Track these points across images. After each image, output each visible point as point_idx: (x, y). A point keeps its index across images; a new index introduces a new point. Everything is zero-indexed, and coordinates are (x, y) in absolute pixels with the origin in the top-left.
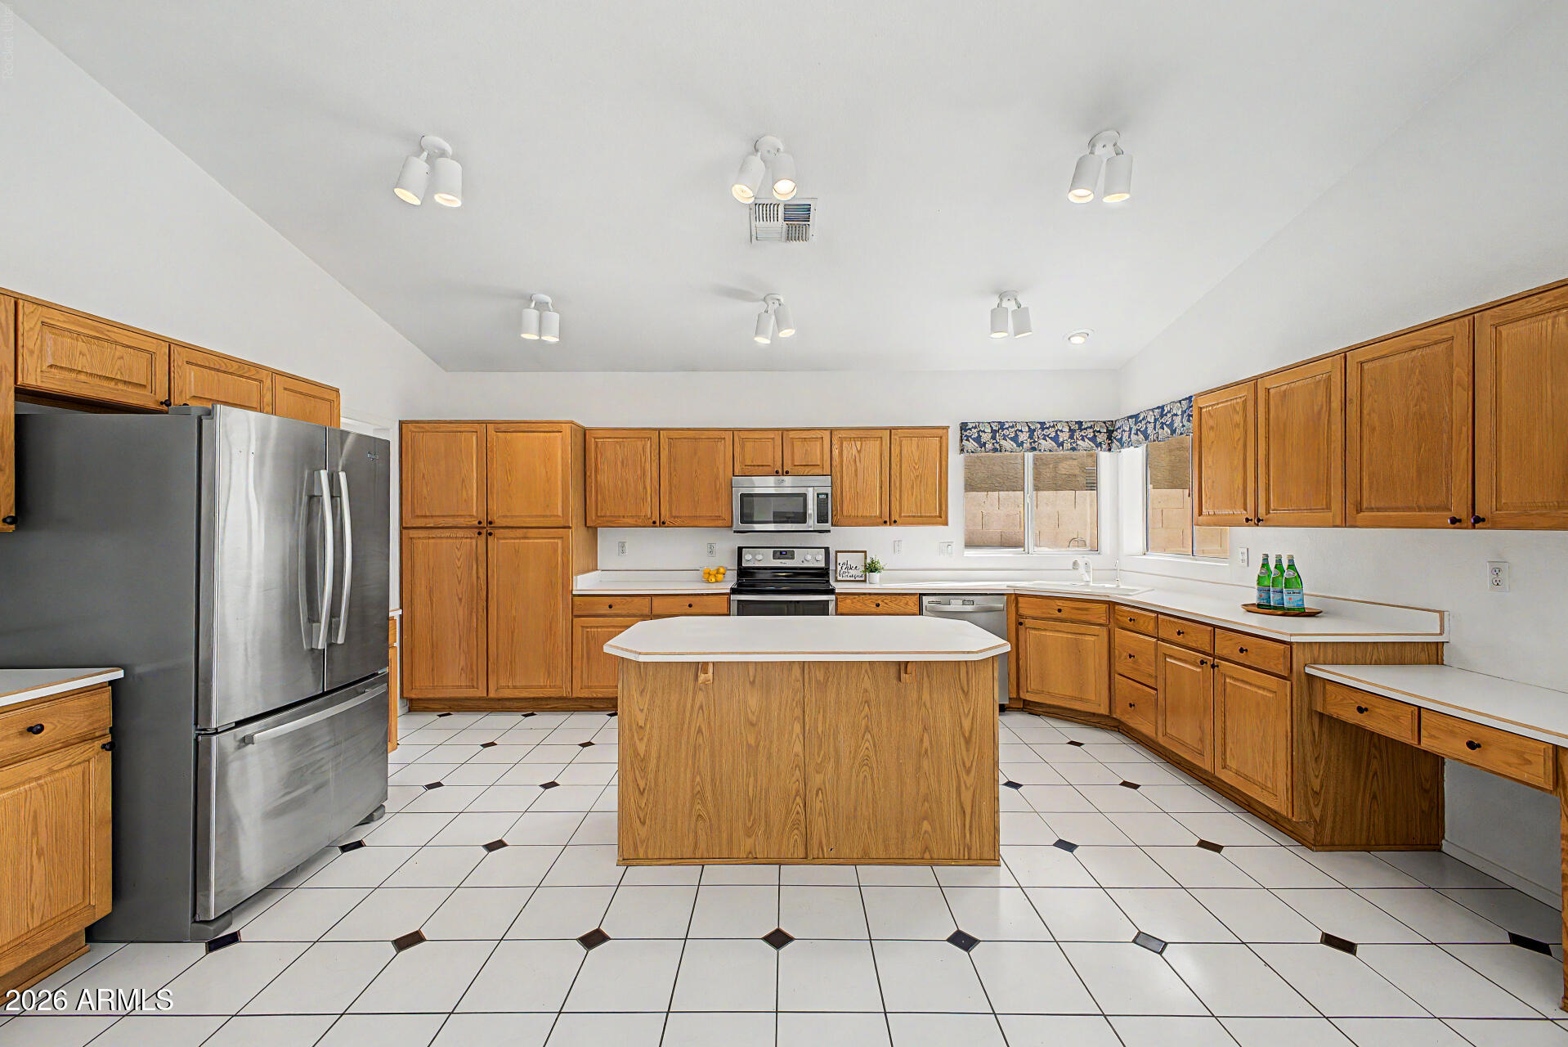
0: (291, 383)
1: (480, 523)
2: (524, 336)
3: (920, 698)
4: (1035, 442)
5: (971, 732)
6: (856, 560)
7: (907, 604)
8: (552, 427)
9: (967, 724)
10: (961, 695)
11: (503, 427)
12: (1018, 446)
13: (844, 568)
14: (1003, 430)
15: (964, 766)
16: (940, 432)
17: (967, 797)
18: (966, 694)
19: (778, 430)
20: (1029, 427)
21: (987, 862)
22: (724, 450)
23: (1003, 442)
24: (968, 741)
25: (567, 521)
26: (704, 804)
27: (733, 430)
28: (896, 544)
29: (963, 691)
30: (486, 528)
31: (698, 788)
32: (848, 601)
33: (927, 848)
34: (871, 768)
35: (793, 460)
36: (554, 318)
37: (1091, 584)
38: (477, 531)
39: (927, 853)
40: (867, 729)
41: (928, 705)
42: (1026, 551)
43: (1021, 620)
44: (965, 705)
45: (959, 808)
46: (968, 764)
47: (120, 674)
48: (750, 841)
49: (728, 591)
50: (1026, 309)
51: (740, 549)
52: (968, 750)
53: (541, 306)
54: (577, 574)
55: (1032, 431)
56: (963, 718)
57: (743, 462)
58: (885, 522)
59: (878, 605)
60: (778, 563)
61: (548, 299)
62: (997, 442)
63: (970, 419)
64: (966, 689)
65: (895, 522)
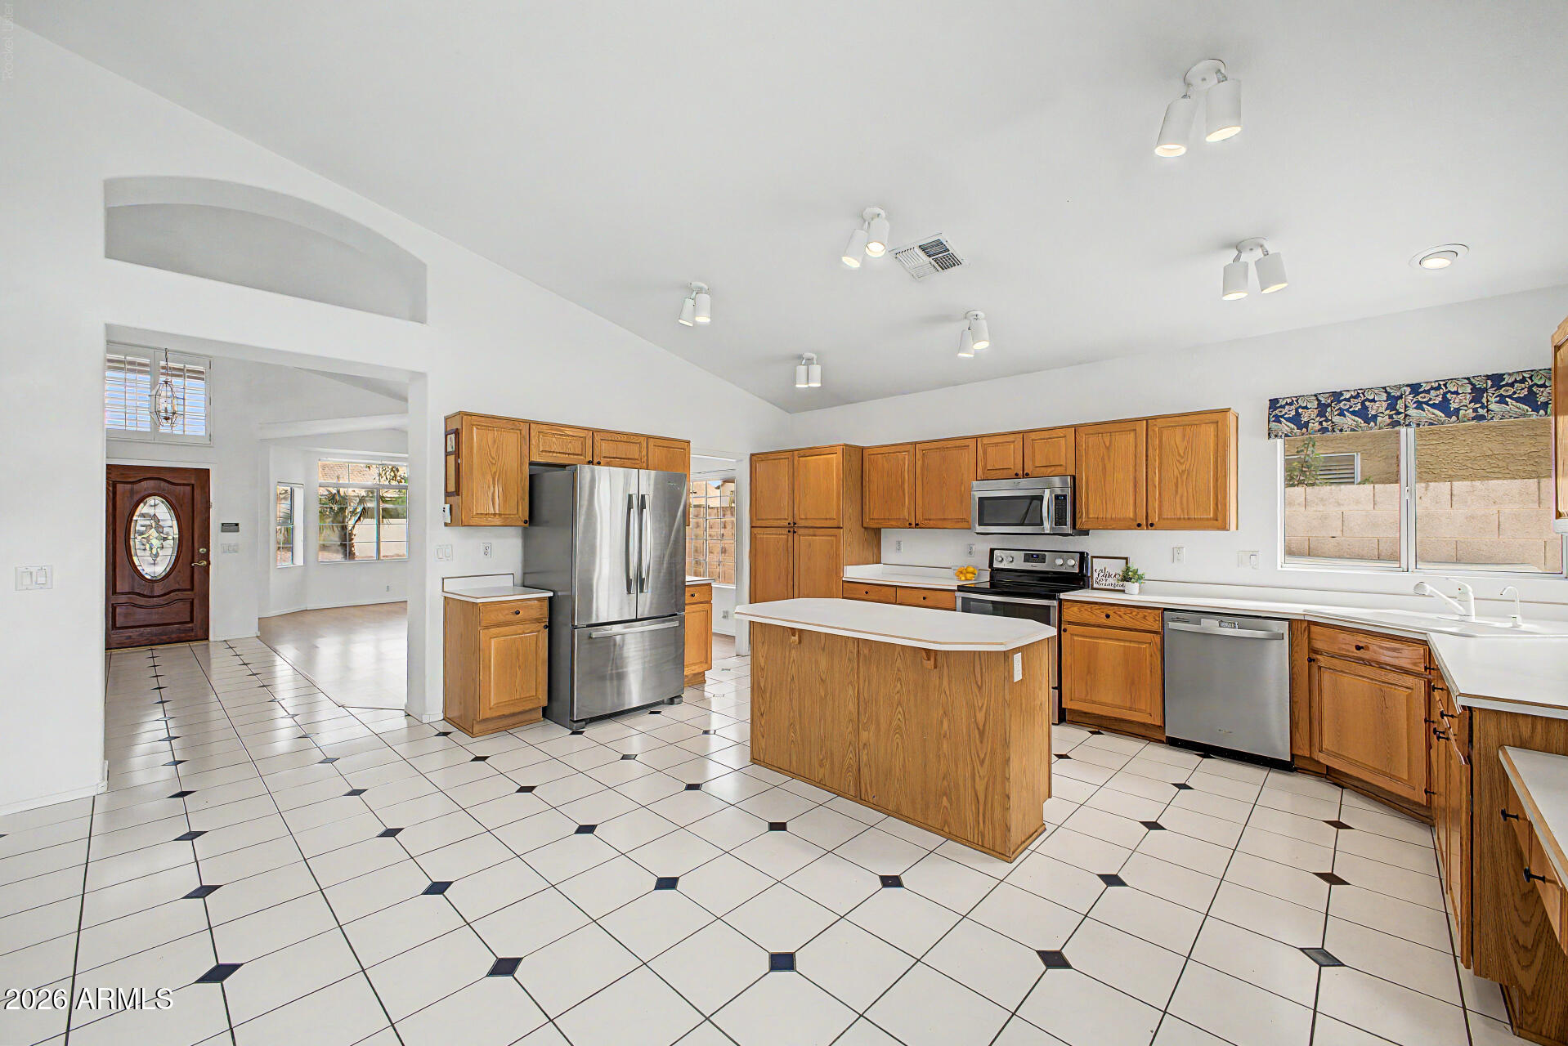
0: (660, 442)
1: (789, 524)
2: (798, 386)
3: (941, 684)
4: (1399, 413)
5: (984, 725)
6: (1117, 567)
7: (1145, 617)
8: (829, 450)
9: (980, 716)
10: (976, 690)
11: (802, 453)
12: (1367, 421)
13: (1100, 575)
14: (1340, 402)
15: (979, 756)
16: (1214, 417)
17: (980, 787)
18: (980, 688)
19: (1019, 433)
20: (1388, 394)
21: (998, 854)
22: (967, 458)
23: (1336, 419)
24: (982, 734)
25: (839, 522)
26: (795, 732)
27: (976, 438)
28: (1176, 552)
29: (978, 685)
30: (793, 528)
31: (792, 721)
32: (1076, 609)
33: (946, 822)
34: (902, 736)
35: (1033, 461)
36: (816, 370)
37: (1473, 619)
38: (787, 530)
39: (946, 827)
40: (899, 704)
41: (948, 693)
42: (1404, 566)
43: (1314, 656)
44: (979, 697)
45: (973, 794)
46: (982, 756)
47: (551, 594)
48: (822, 771)
49: (956, 588)
50: (1277, 255)
51: (992, 551)
52: (981, 742)
53: (810, 361)
54: (846, 565)
55: (1392, 401)
56: (977, 712)
57: (985, 467)
58: (1139, 525)
59: (1108, 616)
60: (1029, 566)
61: (813, 355)
62: (1327, 421)
63: (1283, 392)
64: (979, 683)
65: (1152, 525)
